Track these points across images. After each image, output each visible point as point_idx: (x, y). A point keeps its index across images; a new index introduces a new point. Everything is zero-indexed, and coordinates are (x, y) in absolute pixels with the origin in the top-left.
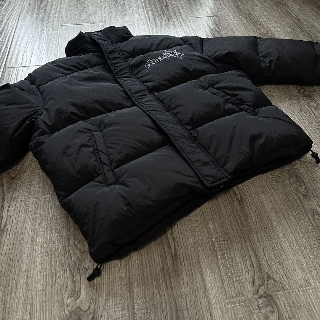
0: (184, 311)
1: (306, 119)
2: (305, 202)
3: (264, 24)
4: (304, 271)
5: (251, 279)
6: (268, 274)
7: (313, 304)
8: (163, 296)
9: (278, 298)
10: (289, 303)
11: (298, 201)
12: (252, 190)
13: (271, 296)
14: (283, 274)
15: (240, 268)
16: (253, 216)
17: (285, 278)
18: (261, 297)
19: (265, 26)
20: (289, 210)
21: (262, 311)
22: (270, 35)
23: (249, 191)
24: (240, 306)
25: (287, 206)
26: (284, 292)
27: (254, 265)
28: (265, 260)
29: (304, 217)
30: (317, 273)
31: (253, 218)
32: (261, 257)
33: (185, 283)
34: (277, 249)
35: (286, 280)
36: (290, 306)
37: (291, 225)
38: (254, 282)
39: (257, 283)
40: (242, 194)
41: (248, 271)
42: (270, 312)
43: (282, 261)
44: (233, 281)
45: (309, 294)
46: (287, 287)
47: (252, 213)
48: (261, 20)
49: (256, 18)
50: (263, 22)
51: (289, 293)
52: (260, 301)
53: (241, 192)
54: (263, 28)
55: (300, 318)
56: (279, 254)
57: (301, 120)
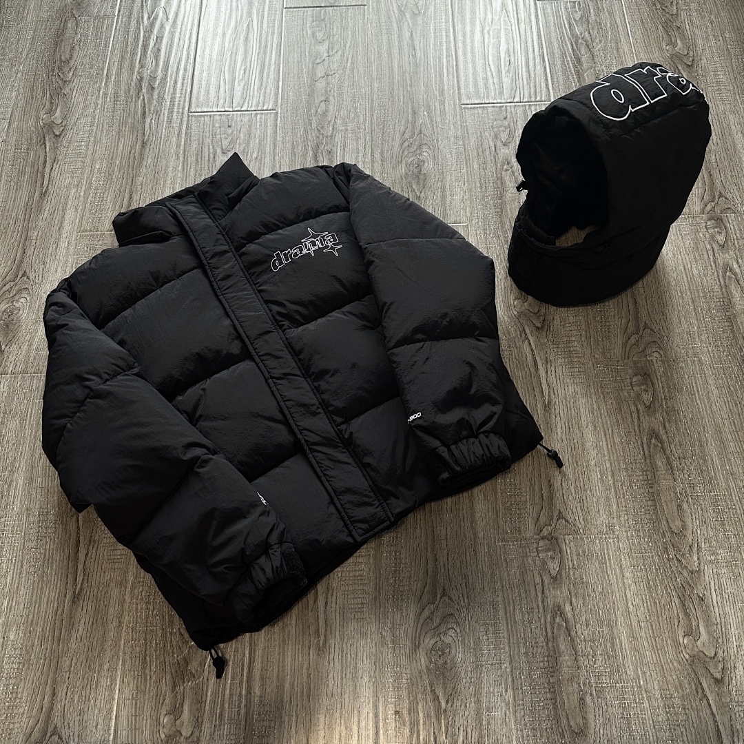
0: (442, 541)
1: (697, 268)
2: (645, 417)
3: (687, 27)
4: (611, 514)
5: (535, 515)
6: (560, 511)
7: (609, 555)
8: (419, 521)
9: (566, 544)
10: (577, 551)
11: (635, 415)
12: (568, 389)
13: (557, 539)
14: (580, 515)
15: (524, 499)
16: (559, 430)
17: (581, 519)
18: (543, 538)
19: (689, 33)
20: (616, 427)
21: (540, 555)
22: (691, 59)
23: (563, 391)
24: (514, 545)
25: (615, 421)
26: (576, 536)
27: (544, 498)
28: (561, 493)
29: (634, 441)
30: (627, 520)
31: (559, 434)
32: (556, 488)
33: (448, 508)
34: (582, 480)
35: (583, 523)
36: (578, 555)
37: (612, 450)
38: (538, 519)
39: (542, 520)
40: (552, 394)
41: (533, 504)
42: (551, 557)
43: (584, 498)
44: (511, 514)
45: (607, 544)
46: (581, 531)
47: (559, 426)
48: (683, 15)
49: (675, 8)
50: (686, 21)
51: (582, 539)
52: (541, 543)
53: (552, 391)
54: (681, 40)
55: (587, 570)
56: (582, 487)
57: (687, 271)
